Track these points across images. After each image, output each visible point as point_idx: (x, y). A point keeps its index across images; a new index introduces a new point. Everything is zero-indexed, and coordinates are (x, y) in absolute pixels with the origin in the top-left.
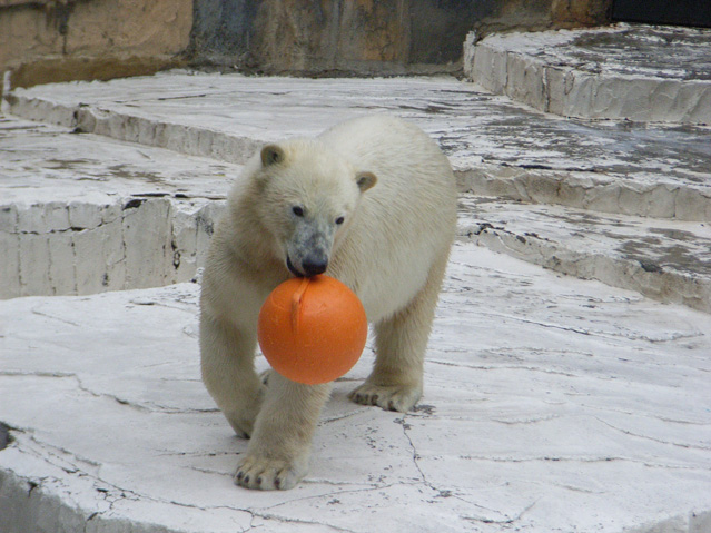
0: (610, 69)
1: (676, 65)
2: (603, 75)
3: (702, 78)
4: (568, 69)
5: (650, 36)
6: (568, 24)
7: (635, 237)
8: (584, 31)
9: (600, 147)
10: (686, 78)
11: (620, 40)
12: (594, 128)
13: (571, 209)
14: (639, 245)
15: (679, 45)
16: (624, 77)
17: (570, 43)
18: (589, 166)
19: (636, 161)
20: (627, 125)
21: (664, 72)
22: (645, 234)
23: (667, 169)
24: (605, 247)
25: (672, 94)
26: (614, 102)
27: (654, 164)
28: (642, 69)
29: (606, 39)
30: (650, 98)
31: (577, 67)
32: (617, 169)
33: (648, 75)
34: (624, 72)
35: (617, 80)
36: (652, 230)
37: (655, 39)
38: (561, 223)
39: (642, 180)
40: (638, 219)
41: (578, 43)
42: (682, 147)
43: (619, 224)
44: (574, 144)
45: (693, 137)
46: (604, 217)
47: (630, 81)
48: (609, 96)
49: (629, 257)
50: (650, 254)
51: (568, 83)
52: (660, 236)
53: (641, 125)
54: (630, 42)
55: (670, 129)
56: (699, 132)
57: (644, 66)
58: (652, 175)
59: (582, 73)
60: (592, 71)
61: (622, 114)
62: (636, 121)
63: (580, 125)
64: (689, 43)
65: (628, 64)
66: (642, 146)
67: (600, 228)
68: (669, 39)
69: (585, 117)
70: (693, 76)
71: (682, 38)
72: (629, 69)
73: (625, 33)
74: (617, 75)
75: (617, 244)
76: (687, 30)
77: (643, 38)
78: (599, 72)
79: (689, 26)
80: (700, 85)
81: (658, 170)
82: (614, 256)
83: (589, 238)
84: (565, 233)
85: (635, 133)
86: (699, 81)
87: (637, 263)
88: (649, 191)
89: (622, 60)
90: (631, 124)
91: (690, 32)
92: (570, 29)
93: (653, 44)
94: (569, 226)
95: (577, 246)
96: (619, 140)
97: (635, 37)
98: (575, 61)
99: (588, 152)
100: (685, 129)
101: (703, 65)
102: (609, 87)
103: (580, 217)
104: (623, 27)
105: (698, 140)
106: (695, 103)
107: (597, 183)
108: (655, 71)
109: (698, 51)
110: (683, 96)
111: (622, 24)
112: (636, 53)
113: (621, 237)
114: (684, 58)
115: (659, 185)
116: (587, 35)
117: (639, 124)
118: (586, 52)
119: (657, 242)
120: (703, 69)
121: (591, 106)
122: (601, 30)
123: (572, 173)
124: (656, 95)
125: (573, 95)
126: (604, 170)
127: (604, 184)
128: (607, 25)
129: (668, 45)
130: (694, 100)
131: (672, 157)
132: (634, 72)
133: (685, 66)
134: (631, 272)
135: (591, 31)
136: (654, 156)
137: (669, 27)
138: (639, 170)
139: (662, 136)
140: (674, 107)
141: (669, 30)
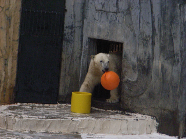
0: (25, 117)
2: (24, 119)
4: (13, 117)
10: (46, 119)
12: (24, 133)
15: (35, 109)
16: (30, 119)
17: (7, 109)
20: (31, 132)
21: (40, 117)
25: (43, 123)
26: (27, 126)
28: (33, 117)
30: (37, 124)
31: (15, 116)
33: (36, 118)
34: (28, 117)
35: (27, 120)
37: (28, 107)
41: (9, 109)
47: (31, 120)
48: (25, 124)
51: (14, 121)
53: (35, 132)
55: (43, 133)
56: (51, 133)
59: (18, 118)
60: (20, 117)
61: (29, 129)
62: (33, 131)
64: (38, 108)
68: (32, 107)
69: (19, 130)
72: (30, 116)
73: (20, 106)
78: (22, 118)
80: (50, 120)
86: (50, 119)
92: (4, 105)
97: (23, 107)
100: (47, 132)
102: (26, 122)
104: (19, 104)
106: (49, 125)
108: (37, 117)
110: (45, 124)
120: (49, 116)
121: (21, 127)
124: (38, 124)
125: (16, 124)
128: (14, 104)
130: (48, 125)
132: (31, 118)
133: (44, 115)
140: (43, 126)
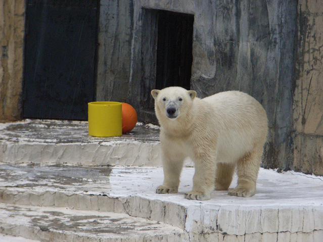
0: (23, 140)
1: (52, 137)
2: (20, 143)
3: (64, 142)
4: (4, 141)
5: (40, 124)
6: (3, 121)
7: (37, 216)
8: (11, 123)
9: (20, 176)
10: (57, 143)
11: (27, 127)
12: (17, 167)
13: (8, 205)
14: (39, 219)
15: (53, 128)
16: (29, 143)
17: (5, 129)
18: (15, 185)
19: (36, 181)
20: (32, 165)
21: (47, 140)
22: (41, 214)
23: (50, 184)
24: (24, 221)
25: (51, 150)
26: (25, 155)
27: (44, 182)
28: (37, 140)
29: (21, 127)
30: (41, 153)
31: (8, 140)
32: (28, 185)
33: (40, 142)
34: (29, 141)
35: (26, 145)
36: (45, 212)
37: (42, 126)
38: (4, 211)
39: (39, 190)
40: (38, 207)
41: (8, 129)
42: (57, 174)
43: (30, 210)
44: (8, 175)
45: (61, 169)
46: (23, 207)
47: (32, 145)
48: (23, 152)
49: (35, 225)
50: (44, 223)
51: (5, 147)
52: (48, 214)
53: (38, 165)
54: (32, 128)
55: (51, 166)
56: (64, 166)
57: (38, 138)
58: (43, 187)
59: (10, 142)
60: (15, 142)
61: (29, 160)
62: (35, 163)
63: (11, 166)
64: (58, 127)
65: (31, 138)
66: (39, 174)
67: (21, 213)
68: (49, 125)
69: (13, 162)
70: (60, 142)
71: (55, 125)
72: (31, 140)
73: (29, 124)
74: (26, 143)
75: (29, 219)
76: (56, 121)
77: (37, 126)
78: (18, 142)
79: (58, 119)
80: (63, 146)
81: (46, 185)
82: (28, 225)
83: (17, 217)
84: (5, 216)
85: (35, 168)
86: (63, 144)
87: (38, 228)
88: (43, 194)
89: (28, 136)
90: (33, 164)
91: (58, 122)
92: (4, 123)
93: (41, 128)
94: (8, 212)
95: (11, 221)
96: (29, 172)
97: (34, 125)
98: (7, 137)
99: (15, 178)
100: (58, 166)
101: (64, 137)
102: (23, 148)
103: (12, 208)
104: (28, 121)
105: (64, 170)
106: (61, 154)
107: (19, 192)
108: (43, 140)
109: (62, 130)
110: (56, 151)
111: (27, 120)
112: (34, 133)
113: (31, 216)
114: (56, 134)
115: (47, 192)
116: (12, 125)
117: (37, 164)
118: (12, 133)
119: (47, 217)
120: (64, 139)
121: (15, 157)
122: (18, 123)
123: (8, 188)
124: (43, 151)
125: (7, 153)
126: (22, 186)
127: (23, 192)
128: (21, 120)
129: (48, 128)
130: (61, 152)
131: (52, 178)
132: (34, 141)
133: (56, 138)
134: (36, 232)
135: (14, 123)
136: (44, 178)
137: (48, 120)
138: (38, 185)
139: (48, 169)
140: (52, 155)
141: (49, 121)
